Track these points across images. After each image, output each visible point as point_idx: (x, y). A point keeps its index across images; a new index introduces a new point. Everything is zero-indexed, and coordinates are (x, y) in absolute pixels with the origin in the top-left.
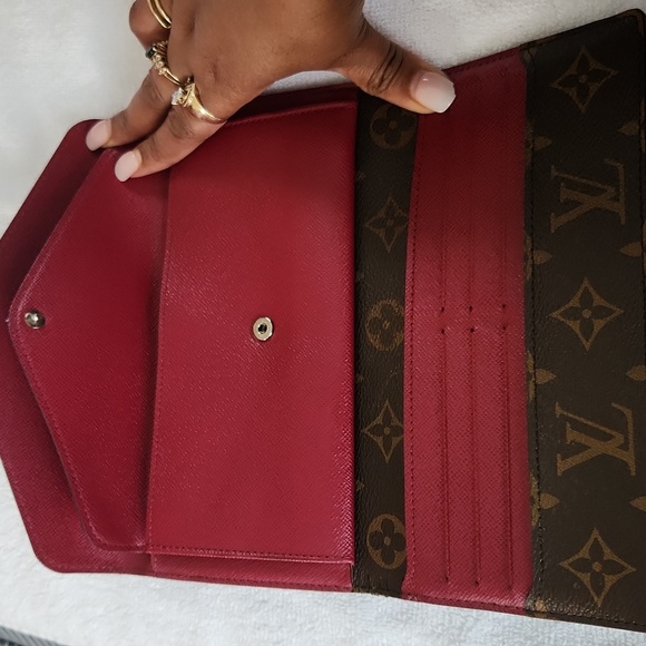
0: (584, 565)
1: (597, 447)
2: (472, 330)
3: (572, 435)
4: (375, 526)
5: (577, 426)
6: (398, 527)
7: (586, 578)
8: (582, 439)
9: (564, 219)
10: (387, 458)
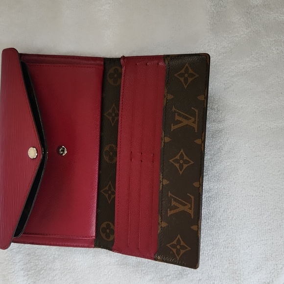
0: (174, 246)
1: (181, 208)
2: (142, 161)
3: (173, 203)
4: (104, 225)
5: (175, 200)
6: (112, 227)
7: (174, 250)
8: (177, 204)
9: (177, 127)
10: (109, 202)
